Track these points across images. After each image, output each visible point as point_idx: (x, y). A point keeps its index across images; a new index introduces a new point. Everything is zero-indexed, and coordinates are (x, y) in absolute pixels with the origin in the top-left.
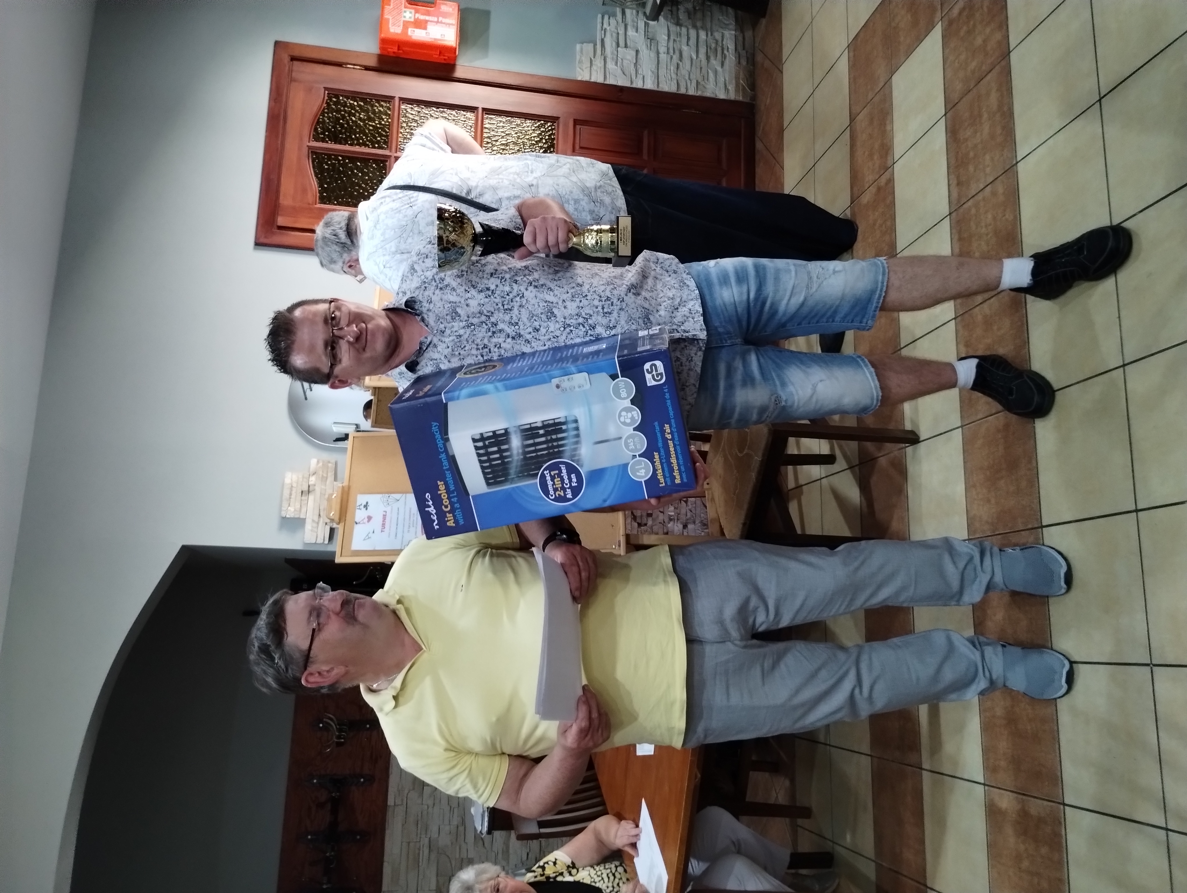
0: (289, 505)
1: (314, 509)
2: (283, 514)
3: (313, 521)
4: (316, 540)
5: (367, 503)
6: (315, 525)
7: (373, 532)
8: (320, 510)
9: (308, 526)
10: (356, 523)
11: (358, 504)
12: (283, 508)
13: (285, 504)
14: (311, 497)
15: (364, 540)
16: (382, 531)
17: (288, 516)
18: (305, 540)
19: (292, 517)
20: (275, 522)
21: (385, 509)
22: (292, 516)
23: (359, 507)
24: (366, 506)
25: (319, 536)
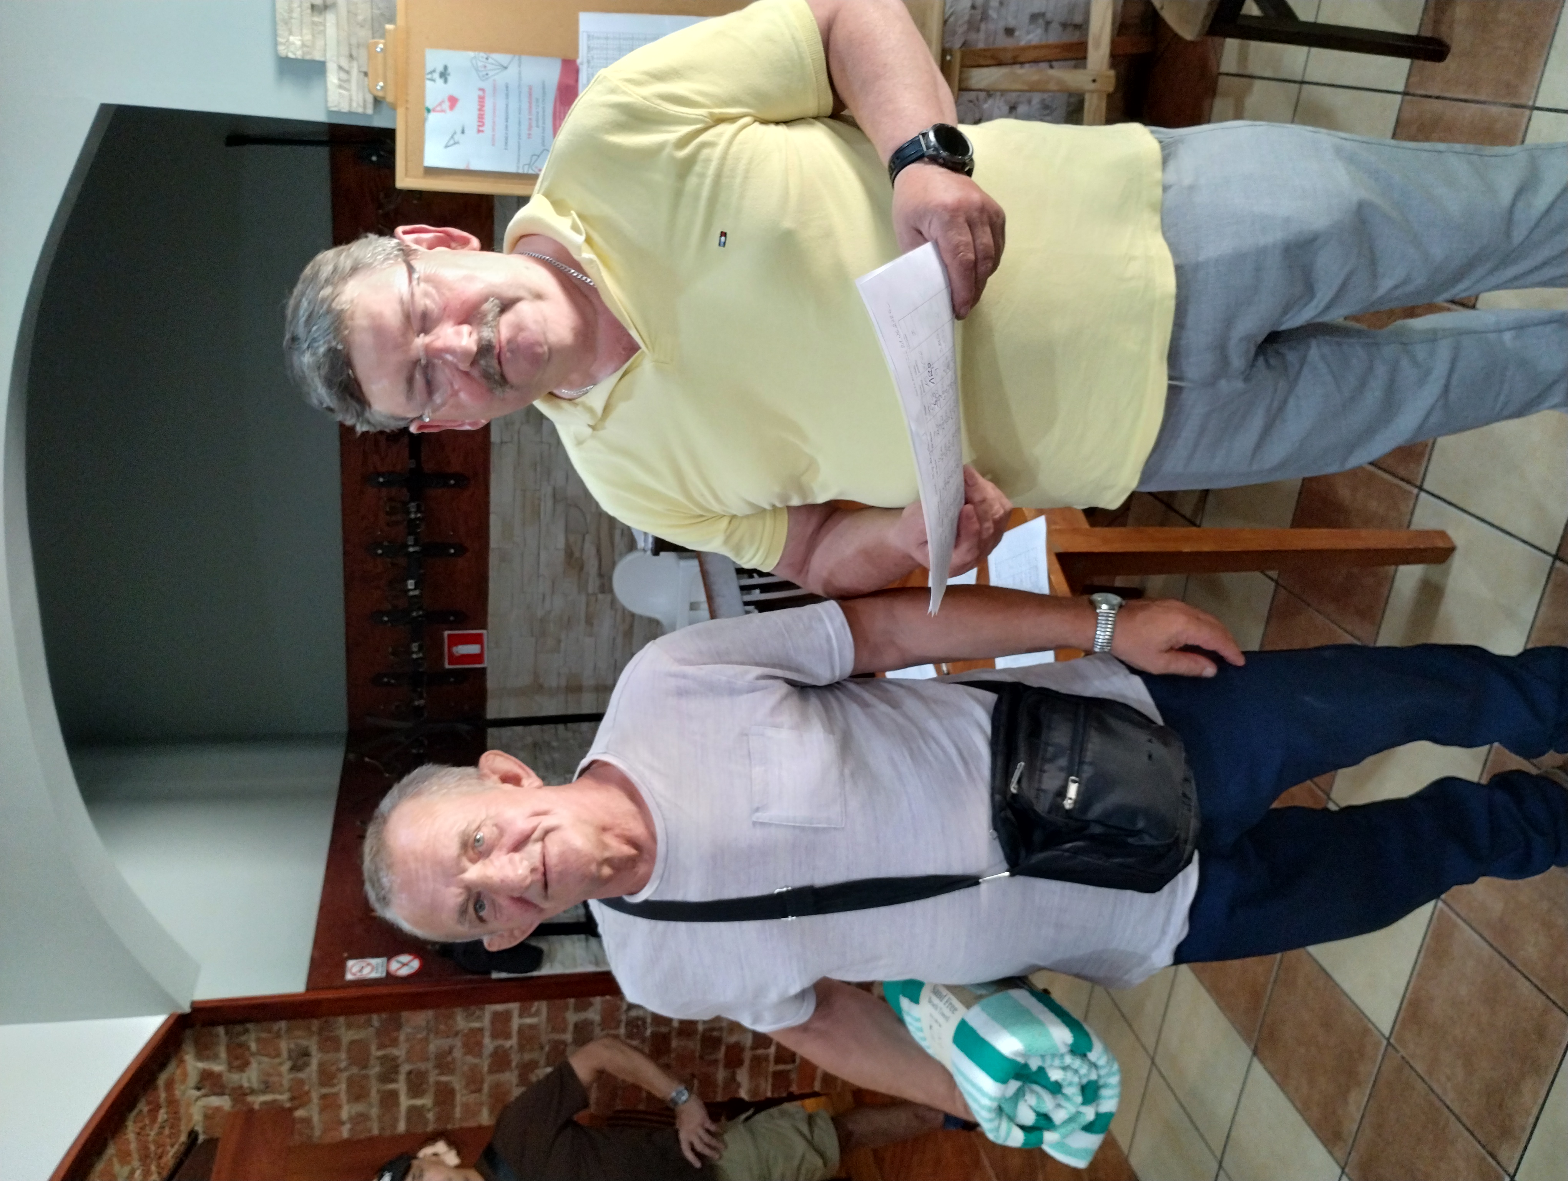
0: (291, 33)
1: (338, 42)
2: (282, 50)
3: (340, 68)
4: (350, 105)
5: (446, 68)
6: (344, 76)
7: (463, 132)
8: (350, 45)
9: (333, 78)
10: (429, 111)
11: (429, 68)
12: (280, 40)
13: (282, 30)
14: (330, 18)
15: (447, 146)
16: (479, 131)
17: (291, 55)
18: (330, 105)
19: (300, 57)
20: (269, 67)
21: (482, 85)
22: (299, 54)
23: (429, 76)
24: (444, 75)
25: (354, 98)
